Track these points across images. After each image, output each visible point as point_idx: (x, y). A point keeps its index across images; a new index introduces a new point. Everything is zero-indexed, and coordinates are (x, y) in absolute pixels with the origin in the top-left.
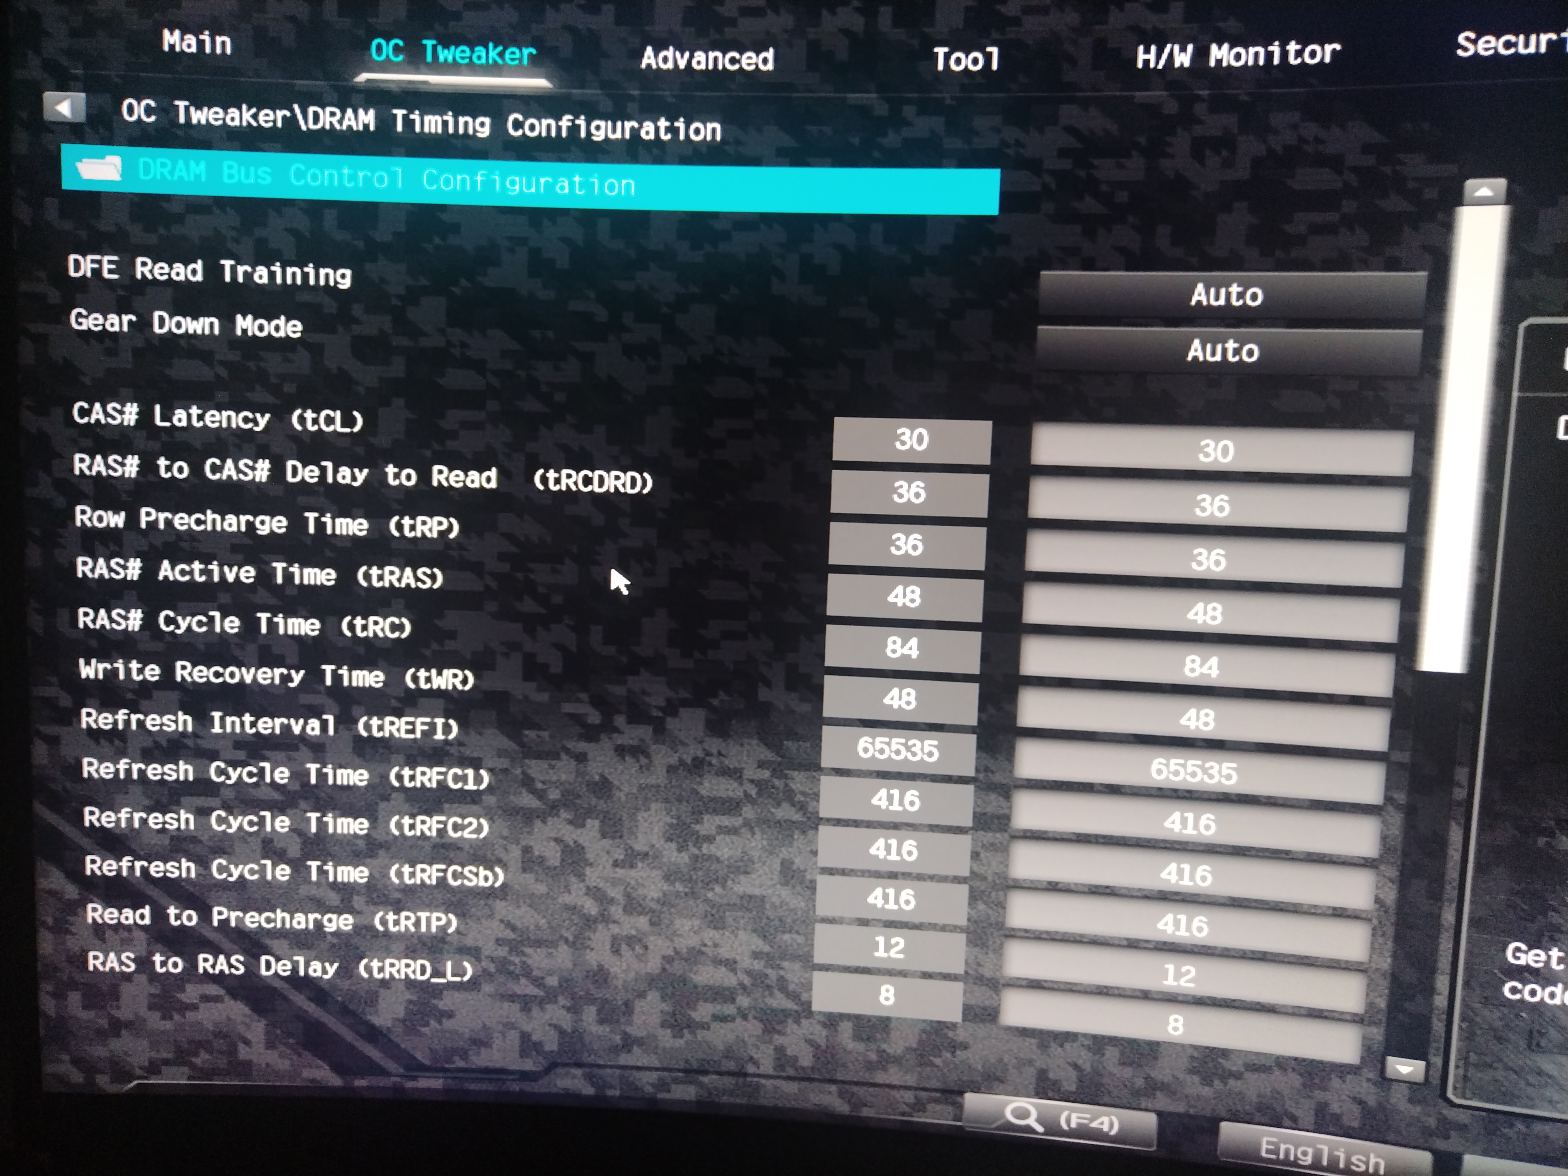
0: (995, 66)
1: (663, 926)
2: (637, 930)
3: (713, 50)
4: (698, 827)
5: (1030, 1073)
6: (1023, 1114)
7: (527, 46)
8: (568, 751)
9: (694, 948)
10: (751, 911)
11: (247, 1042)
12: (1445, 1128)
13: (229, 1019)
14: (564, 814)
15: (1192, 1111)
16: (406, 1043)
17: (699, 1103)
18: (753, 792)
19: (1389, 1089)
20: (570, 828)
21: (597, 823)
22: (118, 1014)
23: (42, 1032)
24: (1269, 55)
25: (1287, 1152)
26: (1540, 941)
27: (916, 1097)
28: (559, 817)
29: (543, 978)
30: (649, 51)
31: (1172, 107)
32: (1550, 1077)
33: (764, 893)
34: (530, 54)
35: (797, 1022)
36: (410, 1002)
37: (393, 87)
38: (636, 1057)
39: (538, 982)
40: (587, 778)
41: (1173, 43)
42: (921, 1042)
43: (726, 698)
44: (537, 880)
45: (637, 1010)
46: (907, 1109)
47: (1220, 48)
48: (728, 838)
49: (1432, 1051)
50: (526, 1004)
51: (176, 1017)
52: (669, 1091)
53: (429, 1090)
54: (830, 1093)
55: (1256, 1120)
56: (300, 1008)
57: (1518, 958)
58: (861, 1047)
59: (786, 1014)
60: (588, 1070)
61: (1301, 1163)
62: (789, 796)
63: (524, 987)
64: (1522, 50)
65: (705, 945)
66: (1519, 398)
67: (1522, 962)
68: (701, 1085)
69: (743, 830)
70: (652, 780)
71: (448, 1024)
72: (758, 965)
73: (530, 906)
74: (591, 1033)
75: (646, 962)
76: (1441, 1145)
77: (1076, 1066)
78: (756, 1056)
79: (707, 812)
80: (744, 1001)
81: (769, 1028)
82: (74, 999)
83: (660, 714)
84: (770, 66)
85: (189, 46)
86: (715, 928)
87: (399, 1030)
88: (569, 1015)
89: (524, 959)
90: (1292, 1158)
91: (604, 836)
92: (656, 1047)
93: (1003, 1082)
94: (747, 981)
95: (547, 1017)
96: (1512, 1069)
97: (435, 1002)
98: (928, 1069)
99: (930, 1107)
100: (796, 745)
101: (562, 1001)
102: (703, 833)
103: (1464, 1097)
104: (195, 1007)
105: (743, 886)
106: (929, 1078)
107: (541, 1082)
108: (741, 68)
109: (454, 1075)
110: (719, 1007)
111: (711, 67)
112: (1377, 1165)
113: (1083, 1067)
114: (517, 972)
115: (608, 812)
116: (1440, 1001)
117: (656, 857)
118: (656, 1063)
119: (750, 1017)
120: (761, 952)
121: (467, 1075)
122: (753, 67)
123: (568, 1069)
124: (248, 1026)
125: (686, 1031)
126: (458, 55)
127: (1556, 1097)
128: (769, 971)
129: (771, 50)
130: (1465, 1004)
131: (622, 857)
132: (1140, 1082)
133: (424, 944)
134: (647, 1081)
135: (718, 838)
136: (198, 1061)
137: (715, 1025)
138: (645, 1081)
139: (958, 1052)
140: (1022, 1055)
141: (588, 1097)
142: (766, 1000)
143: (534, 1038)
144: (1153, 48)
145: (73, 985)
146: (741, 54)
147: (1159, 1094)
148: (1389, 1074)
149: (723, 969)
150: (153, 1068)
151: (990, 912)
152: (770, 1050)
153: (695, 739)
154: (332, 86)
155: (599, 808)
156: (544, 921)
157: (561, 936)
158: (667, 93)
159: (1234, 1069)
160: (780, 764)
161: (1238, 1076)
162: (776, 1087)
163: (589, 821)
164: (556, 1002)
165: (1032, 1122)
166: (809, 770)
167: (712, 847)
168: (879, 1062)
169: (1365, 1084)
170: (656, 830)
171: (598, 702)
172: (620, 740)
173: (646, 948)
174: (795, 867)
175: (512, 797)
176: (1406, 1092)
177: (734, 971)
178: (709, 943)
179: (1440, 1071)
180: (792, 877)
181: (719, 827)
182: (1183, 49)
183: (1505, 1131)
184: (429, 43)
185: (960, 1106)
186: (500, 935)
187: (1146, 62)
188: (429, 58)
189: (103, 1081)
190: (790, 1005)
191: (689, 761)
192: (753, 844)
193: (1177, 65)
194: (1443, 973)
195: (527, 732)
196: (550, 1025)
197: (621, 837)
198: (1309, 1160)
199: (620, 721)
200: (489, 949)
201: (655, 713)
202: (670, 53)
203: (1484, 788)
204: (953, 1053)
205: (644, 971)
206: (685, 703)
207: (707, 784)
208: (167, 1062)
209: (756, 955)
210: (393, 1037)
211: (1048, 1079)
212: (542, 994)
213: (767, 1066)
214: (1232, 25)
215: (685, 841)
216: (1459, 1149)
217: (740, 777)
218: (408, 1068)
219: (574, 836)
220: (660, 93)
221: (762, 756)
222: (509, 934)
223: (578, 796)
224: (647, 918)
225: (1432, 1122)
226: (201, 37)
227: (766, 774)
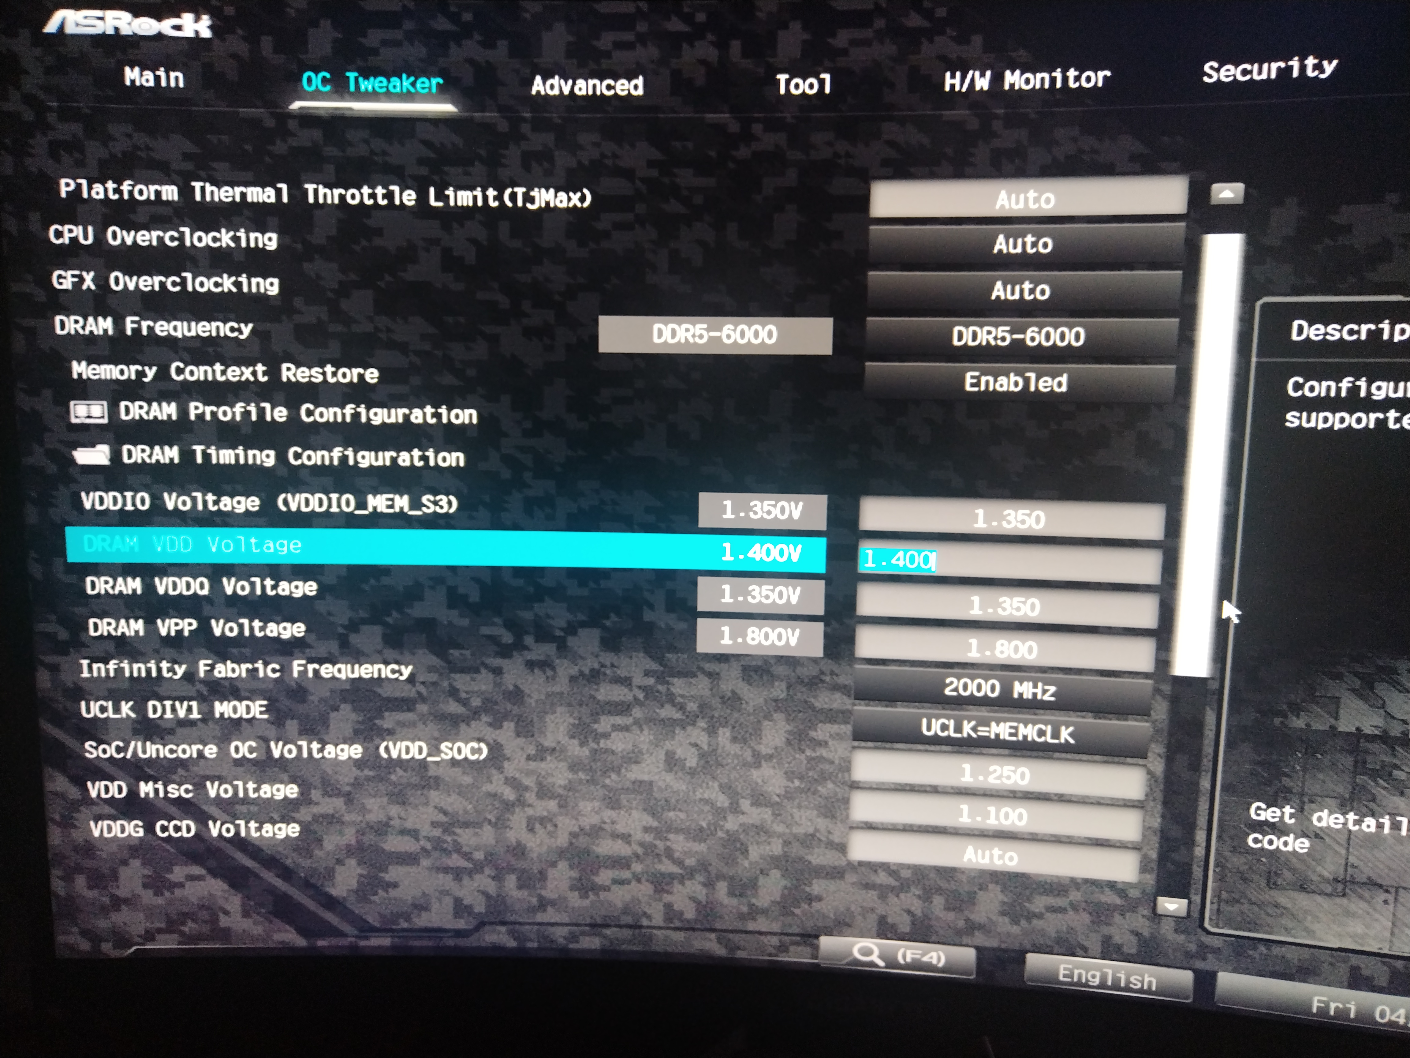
0: (827, 90)
1: (570, 808)
2: (549, 812)
3: (592, 78)
4: (596, 726)
5: (872, 920)
6: (868, 952)
7: (435, 76)
8: (486, 666)
9: (595, 825)
10: (641, 794)
11: (226, 913)
12: (1203, 952)
13: (210, 894)
14: (485, 718)
15: (1003, 946)
16: (358, 910)
17: (603, 951)
18: (641, 696)
19: (1159, 923)
20: (490, 729)
21: (512, 725)
22: (117, 892)
23: (54, 909)
24: (1053, 80)
25: (1080, 976)
26: (1276, 801)
27: (780, 941)
28: (480, 720)
29: (471, 853)
30: (538, 79)
31: (974, 124)
32: (1285, 908)
33: (652, 779)
34: (438, 84)
35: (682, 883)
36: (361, 876)
37: (323, 113)
38: (550, 915)
39: (467, 856)
40: (503, 688)
41: (975, 70)
42: (783, 896)
43: (616, 619)
44: (464, 773)
45: (550, 876)
46: (774, 951)
47: (1013, 74)
48: (621, 735)
49: (1193, 891)
50: (458, 874)
51: (167, 894)
52: (578, 942)
53: (379, 947)
54: (710, 940)
55: (1055, 951)
56: (270, 884)
57: (1259, 815)
58: (734, 901)
59: (672, 877)
60: (511, 927)
61: (1091, 984)
62: (671, 699)
63: (456, 861)
64: (1256, 77)
65: (605, 823)
66: (1258, 364)
67: (1262, 818)
68: (605, 937)
69: (634, 727)
70: (557, 689)
71: (393, 893)
72: (648, 838)
73: (459, 794)
74: (512, 897)
75: (556, 838)
76: (1199, 965)
77: (909, 912)
78: (649, 912)
79: (603, 713)
80: (637, 867)
81: (659, 888)
82: (80, 881)
83: (562, 634)
84: (640, 92)
85: (147, 79)
86: (613, 808)
87: (352, 899)
88: (494, 883)
89: (456, 838)
90: (1084, 981)
91: (518, 735)
92: (567, 907)
93: (850, 926)
94: (640, 851)
95: (476, 885)
96: (1254, 903)
97: (382, 875)
98: (790, 918)
99: (792, 948)
100: (675, 656)
101: (487, 871)
102: (600, 730)
103: (1217, 926)
104: (181, 885)
105: (635, 773)
106: (790, 925)
107: (471, 939)
108: (616, 94)
109: (401, 934)
110: (617, 873)
111: (590, 93)
112: (1150, 983)
113: (916, 912)
114: (450, 849)
115: (521, 716)
116: (1199, 851)
117: (562, 751)
118: (567, 920)
119: (643, 880)
120: (651, 827)
121: (411, 934)
122: (626, 93)
123: (494, 926)
124: (226, 899)
125: (590, 893)
126: (377, 85)
127: (1290, 925)
128: (658, 842)
129: (641, 78)
130: (1218, 853)
131: (533, 752)
132: (961, 924)
133: (372, 828)
134: (560, 934)
135: (613, 735)
136: (186, 929)
137: (615, 888)
138: (558, 934)
139: (814, 904)
140: (865, 904)
141: (512, 949)
142: (656, 866)
143: (465, 902)
144: (958, 74)
145: (79, 869)
146: (616, 81)
147: (977, 933)
148: (1160, 910)
149: (620, 842)
150: (149, 936)
151: (838, 790)
152: (660, 907)
153: (592, 654)
154: (271, 113)
155: (514, 712)
156: (470, 806)
157: (486, 819)
158: (554, 115)
159: (1037, 910)
160: (663, 672)
161: (1040, 916)
162: (667, 937)
163: (505, 724)
164: (483, 872)
165: (875, 958)
166: (686, 677)
167: (608, 742)
168: (749, 914)
169: (1141, 919)
170: (562, 729)
171: (510, 625)
172: (530, 656)
173: (556, 826)
174: (677, 757)
175: (441, 705)
176: (1173, 924)
177: (629, 843)
178: (608, 821)
179: (1199, 907)
180: (675, 765)
181: (613, 726)
182: (983, 75)
183: (1251, 953)
184: (352, 75)
185: (816, 947)
186: (435, 819)
187: (953, 86)
188: (352, 88)
189: (107, 947)
190: (675, 869)
191: (587, 672)
192: (642, 739)
193: (978, 88)
194: (1201, 829)
195: (451, 651)
196: (478, 891)
197: (533, 736)
198: (1097, 981)
199: (529, 640)
200: (426, 830)
201: (558, 633)
202: (556, 81)
203: (1232, 680)
204: (810, 904)
205: (554, 846)
206: (583, 625)
207: (602, 690)
208: (160, 931)
209: (646, 830)
210: (348, 905)
211: (887, 923)
212: (471, 866)
213: (658, 919)
214: (1022, 54)
215: (586, 737)
216: (1216, 968)
217: (630, 684)
218: (361, 930)
219: (493, 736)
220: (547, 115)
221: (648, 667)
222: (442, 818)
223: (496, 703)
224: (557, 801)
225: (1193, 947)
226: (158, 73)
227: (651, 681)
